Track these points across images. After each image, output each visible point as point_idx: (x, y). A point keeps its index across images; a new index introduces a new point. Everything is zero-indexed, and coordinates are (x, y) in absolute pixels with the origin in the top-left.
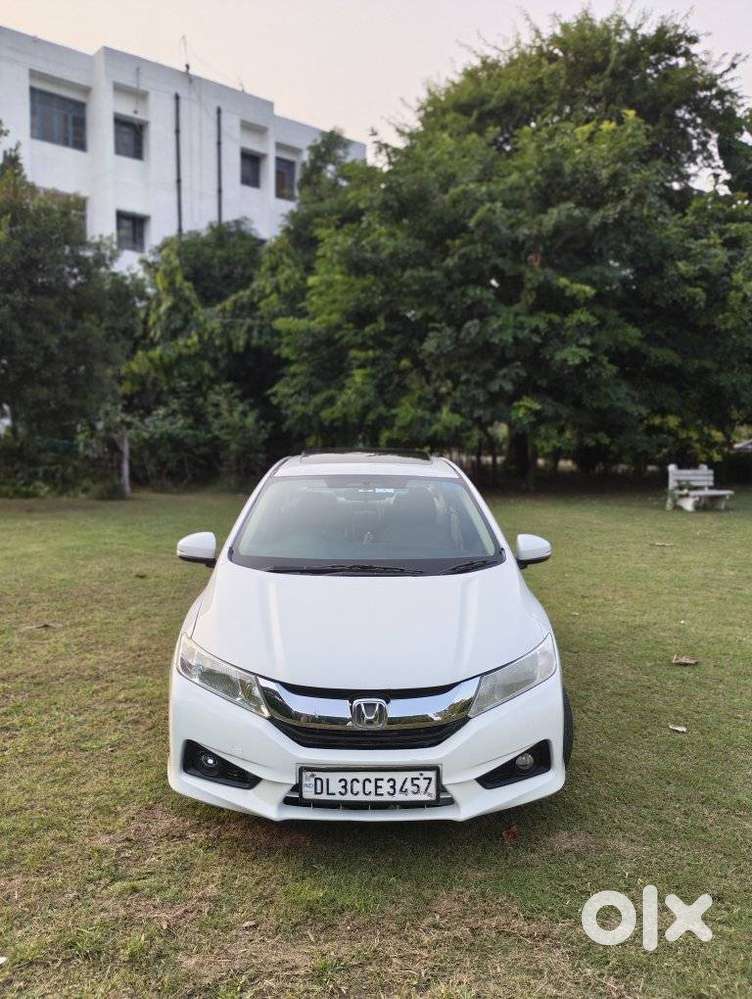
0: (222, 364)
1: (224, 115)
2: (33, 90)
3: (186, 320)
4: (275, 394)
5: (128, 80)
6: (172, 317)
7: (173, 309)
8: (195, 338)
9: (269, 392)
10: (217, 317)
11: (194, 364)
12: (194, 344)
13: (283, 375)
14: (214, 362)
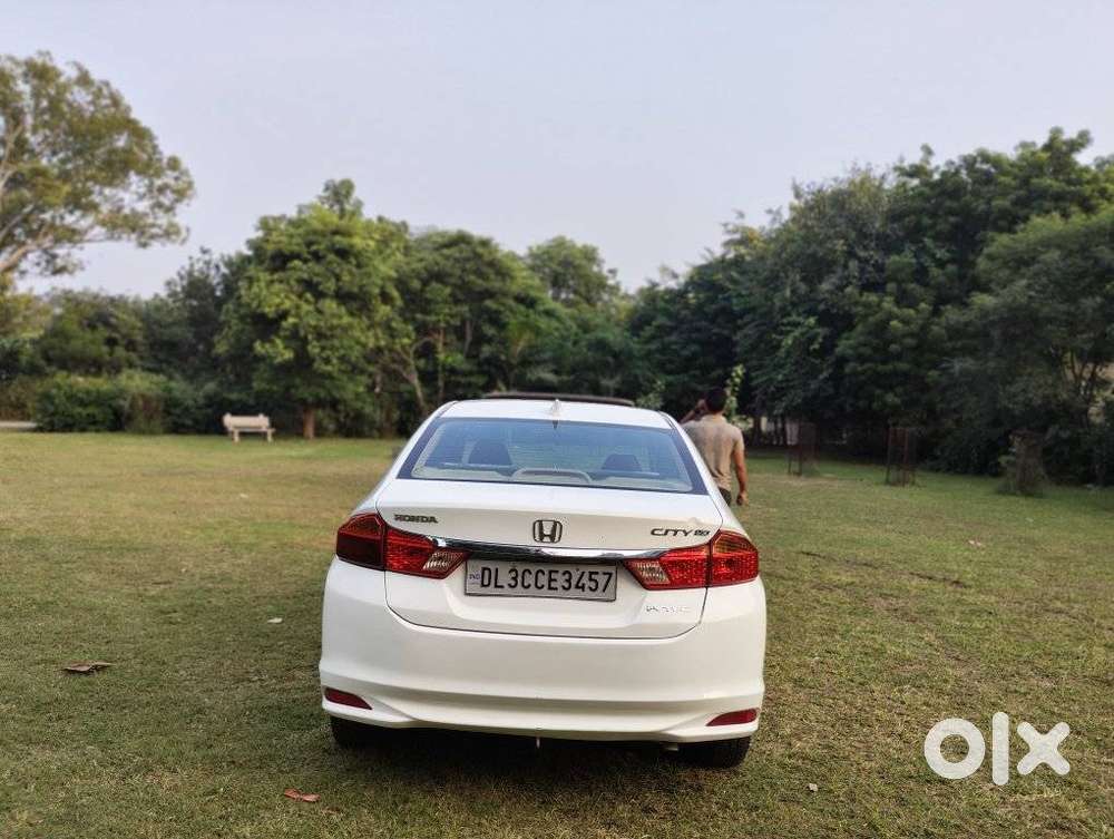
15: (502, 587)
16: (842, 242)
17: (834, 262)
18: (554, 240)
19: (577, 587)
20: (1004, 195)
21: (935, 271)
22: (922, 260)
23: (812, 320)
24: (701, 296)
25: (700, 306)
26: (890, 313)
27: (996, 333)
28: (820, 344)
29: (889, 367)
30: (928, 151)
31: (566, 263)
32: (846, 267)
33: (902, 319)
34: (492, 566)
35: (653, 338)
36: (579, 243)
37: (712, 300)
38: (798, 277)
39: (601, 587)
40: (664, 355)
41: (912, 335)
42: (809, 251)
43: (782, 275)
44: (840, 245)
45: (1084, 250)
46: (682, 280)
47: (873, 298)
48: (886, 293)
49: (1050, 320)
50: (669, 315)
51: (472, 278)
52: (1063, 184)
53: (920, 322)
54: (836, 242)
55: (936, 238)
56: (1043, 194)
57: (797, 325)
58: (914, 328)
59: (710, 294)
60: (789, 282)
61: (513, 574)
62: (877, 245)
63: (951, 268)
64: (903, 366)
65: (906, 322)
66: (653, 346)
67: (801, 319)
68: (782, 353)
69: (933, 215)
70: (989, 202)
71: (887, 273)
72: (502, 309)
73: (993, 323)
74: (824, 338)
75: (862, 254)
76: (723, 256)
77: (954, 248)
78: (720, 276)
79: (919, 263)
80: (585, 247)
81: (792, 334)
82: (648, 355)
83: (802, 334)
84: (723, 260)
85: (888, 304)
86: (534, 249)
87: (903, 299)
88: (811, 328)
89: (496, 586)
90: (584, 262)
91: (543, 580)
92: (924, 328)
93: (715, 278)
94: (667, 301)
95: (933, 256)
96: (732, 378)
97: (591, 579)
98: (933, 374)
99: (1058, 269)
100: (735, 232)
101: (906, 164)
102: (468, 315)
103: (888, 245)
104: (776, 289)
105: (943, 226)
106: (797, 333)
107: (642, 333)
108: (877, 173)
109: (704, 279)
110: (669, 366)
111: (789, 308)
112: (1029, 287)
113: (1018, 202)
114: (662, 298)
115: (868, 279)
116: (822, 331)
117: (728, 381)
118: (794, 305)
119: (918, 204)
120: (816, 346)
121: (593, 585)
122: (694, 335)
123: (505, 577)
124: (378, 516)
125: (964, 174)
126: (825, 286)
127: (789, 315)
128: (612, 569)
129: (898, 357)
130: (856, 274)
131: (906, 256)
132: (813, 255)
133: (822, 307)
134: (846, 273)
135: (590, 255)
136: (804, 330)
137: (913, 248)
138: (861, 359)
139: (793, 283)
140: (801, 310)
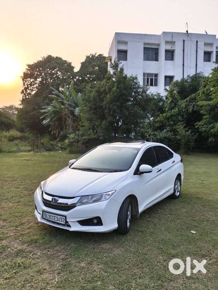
0: (185, 117)
1: (198, 43)
2: (144, 48)
3: (175, 105)
4: (197, 125)
5: (169, 39)
6: (171, 104)
7: (172, 101)
8: (177, 110)
9: (195, 124)
10: (184, 103)
11: (176, 117)
12: (176, 111)
13: (203, 119)
14: (183, 116)
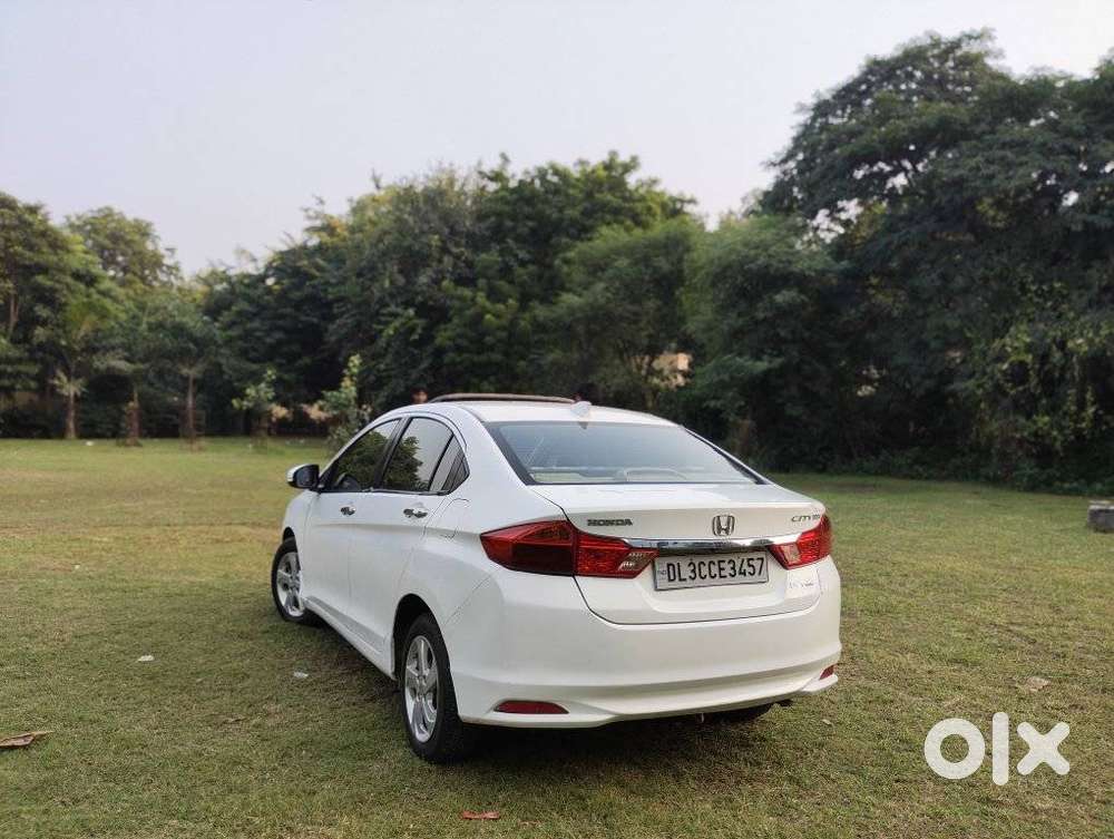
15: (685, 580)
16: (436, 237)
17: (429, 256)
18: (100, 210)
19: (740, 573)
20: (574, 206)
21: (520, 271)
22: (507, 259)
23: (411, 312)
24: (285, 282)
25: (283, 294)
26: (484, 307)
27: (580, 329)
28: (420, 335)
29: (483, 358)
30: (505, 158)
31: (115, 238)
32: (440, 261)
33: (496, 314)
34: (674, 560)
35: (232, 324)
36: (130, 217)
37: (298, 287)
38: (396, 268)
39: (757, 572)
40: (246, 342)
41: (503, 328)
42: (406, 244)
43: (380, 265)
44: (435, 240)
45: (646, 260)
46: (261, 265)
47: (467, 292)
48: (479, 290)
49: (622, 318)
50: (250, 300)
51: (19, 249)
52: (620, 201)
53: (509, 316)
54: (431, 236)
55: (517, 239)
56: (604, 207)
57: (395, 315)
58: (504, 322)
59: (295, 280)
60: (387, 274)
61: (692, 568)
62: (467, 242)
63: (532, 268)
64: (497, 357)
65: (497, 316)
66: (233, 333)
67: (400, 310)
68: (382, 342)
69: (514, 218)
70: (561, 210)
71: (478, 269)
72: (57, 286)
73: (578, 320)
74: (424, 329)
75: (455, 250)
76: (305, 242)
77: (532, 250)
78: (305, 262)
79: (504, 261)
80: (136, 220)
81: (392, 325)
82: (229, 342)
83: (403, 324)
84: (304, 247)
85: (481, 298)
86: (73, 219)
87: (494, 295)
88: (410, 319)
89: (680, 580)
90: (137, 237)
91: (715, 570)
92: (514, 322)
93: (299, 264)
94: (248, 286)
95: (516, 256)
96: (349, 369)
97: (749, 565)
98: (522, 363)
99: (627, 275)
100: (317, 218)
101: (486, 168)
102: (12, 292)
103: (476, 243)
104: (373, 279)
105: (523, 230)
106: (397, 323)
107: (221, 319)
108: (461, 174)
109: (289, 265)
110: (252, 354)
111: (387, 299)
112: (607, 289)
113: (585, 213)
114: (242, 283)
115: (459, 274)
116: (421, 322)
117: (345, 371)
118: (392, 296)
119: (500, 207)
120: (416, 337)
121: (751, 570)
122: (281, 322)
123: (686, 572)
124: (568, 522)
125: (537, 183)
126: (423, 279)
127: (387, 305)
128: (762, 555)
129: (491, 348)
130: (450, 269)
131: (492, 255)
132: (409, 248)
133: (420, 298)
134: (441, 266)
135: (143, 230)
136: (403, 320)
137: (498, 247)
138: (459, 349)
139: (391, 274)
140: (399, 300)
